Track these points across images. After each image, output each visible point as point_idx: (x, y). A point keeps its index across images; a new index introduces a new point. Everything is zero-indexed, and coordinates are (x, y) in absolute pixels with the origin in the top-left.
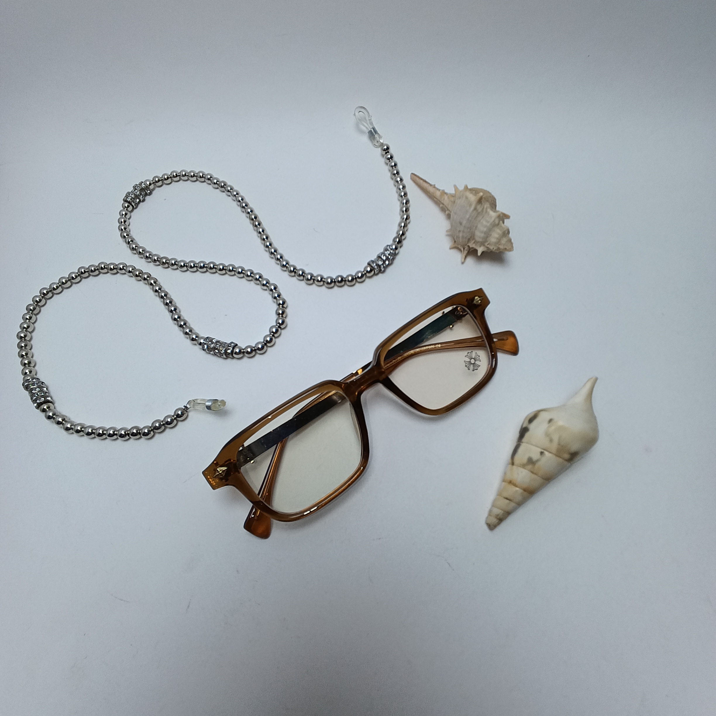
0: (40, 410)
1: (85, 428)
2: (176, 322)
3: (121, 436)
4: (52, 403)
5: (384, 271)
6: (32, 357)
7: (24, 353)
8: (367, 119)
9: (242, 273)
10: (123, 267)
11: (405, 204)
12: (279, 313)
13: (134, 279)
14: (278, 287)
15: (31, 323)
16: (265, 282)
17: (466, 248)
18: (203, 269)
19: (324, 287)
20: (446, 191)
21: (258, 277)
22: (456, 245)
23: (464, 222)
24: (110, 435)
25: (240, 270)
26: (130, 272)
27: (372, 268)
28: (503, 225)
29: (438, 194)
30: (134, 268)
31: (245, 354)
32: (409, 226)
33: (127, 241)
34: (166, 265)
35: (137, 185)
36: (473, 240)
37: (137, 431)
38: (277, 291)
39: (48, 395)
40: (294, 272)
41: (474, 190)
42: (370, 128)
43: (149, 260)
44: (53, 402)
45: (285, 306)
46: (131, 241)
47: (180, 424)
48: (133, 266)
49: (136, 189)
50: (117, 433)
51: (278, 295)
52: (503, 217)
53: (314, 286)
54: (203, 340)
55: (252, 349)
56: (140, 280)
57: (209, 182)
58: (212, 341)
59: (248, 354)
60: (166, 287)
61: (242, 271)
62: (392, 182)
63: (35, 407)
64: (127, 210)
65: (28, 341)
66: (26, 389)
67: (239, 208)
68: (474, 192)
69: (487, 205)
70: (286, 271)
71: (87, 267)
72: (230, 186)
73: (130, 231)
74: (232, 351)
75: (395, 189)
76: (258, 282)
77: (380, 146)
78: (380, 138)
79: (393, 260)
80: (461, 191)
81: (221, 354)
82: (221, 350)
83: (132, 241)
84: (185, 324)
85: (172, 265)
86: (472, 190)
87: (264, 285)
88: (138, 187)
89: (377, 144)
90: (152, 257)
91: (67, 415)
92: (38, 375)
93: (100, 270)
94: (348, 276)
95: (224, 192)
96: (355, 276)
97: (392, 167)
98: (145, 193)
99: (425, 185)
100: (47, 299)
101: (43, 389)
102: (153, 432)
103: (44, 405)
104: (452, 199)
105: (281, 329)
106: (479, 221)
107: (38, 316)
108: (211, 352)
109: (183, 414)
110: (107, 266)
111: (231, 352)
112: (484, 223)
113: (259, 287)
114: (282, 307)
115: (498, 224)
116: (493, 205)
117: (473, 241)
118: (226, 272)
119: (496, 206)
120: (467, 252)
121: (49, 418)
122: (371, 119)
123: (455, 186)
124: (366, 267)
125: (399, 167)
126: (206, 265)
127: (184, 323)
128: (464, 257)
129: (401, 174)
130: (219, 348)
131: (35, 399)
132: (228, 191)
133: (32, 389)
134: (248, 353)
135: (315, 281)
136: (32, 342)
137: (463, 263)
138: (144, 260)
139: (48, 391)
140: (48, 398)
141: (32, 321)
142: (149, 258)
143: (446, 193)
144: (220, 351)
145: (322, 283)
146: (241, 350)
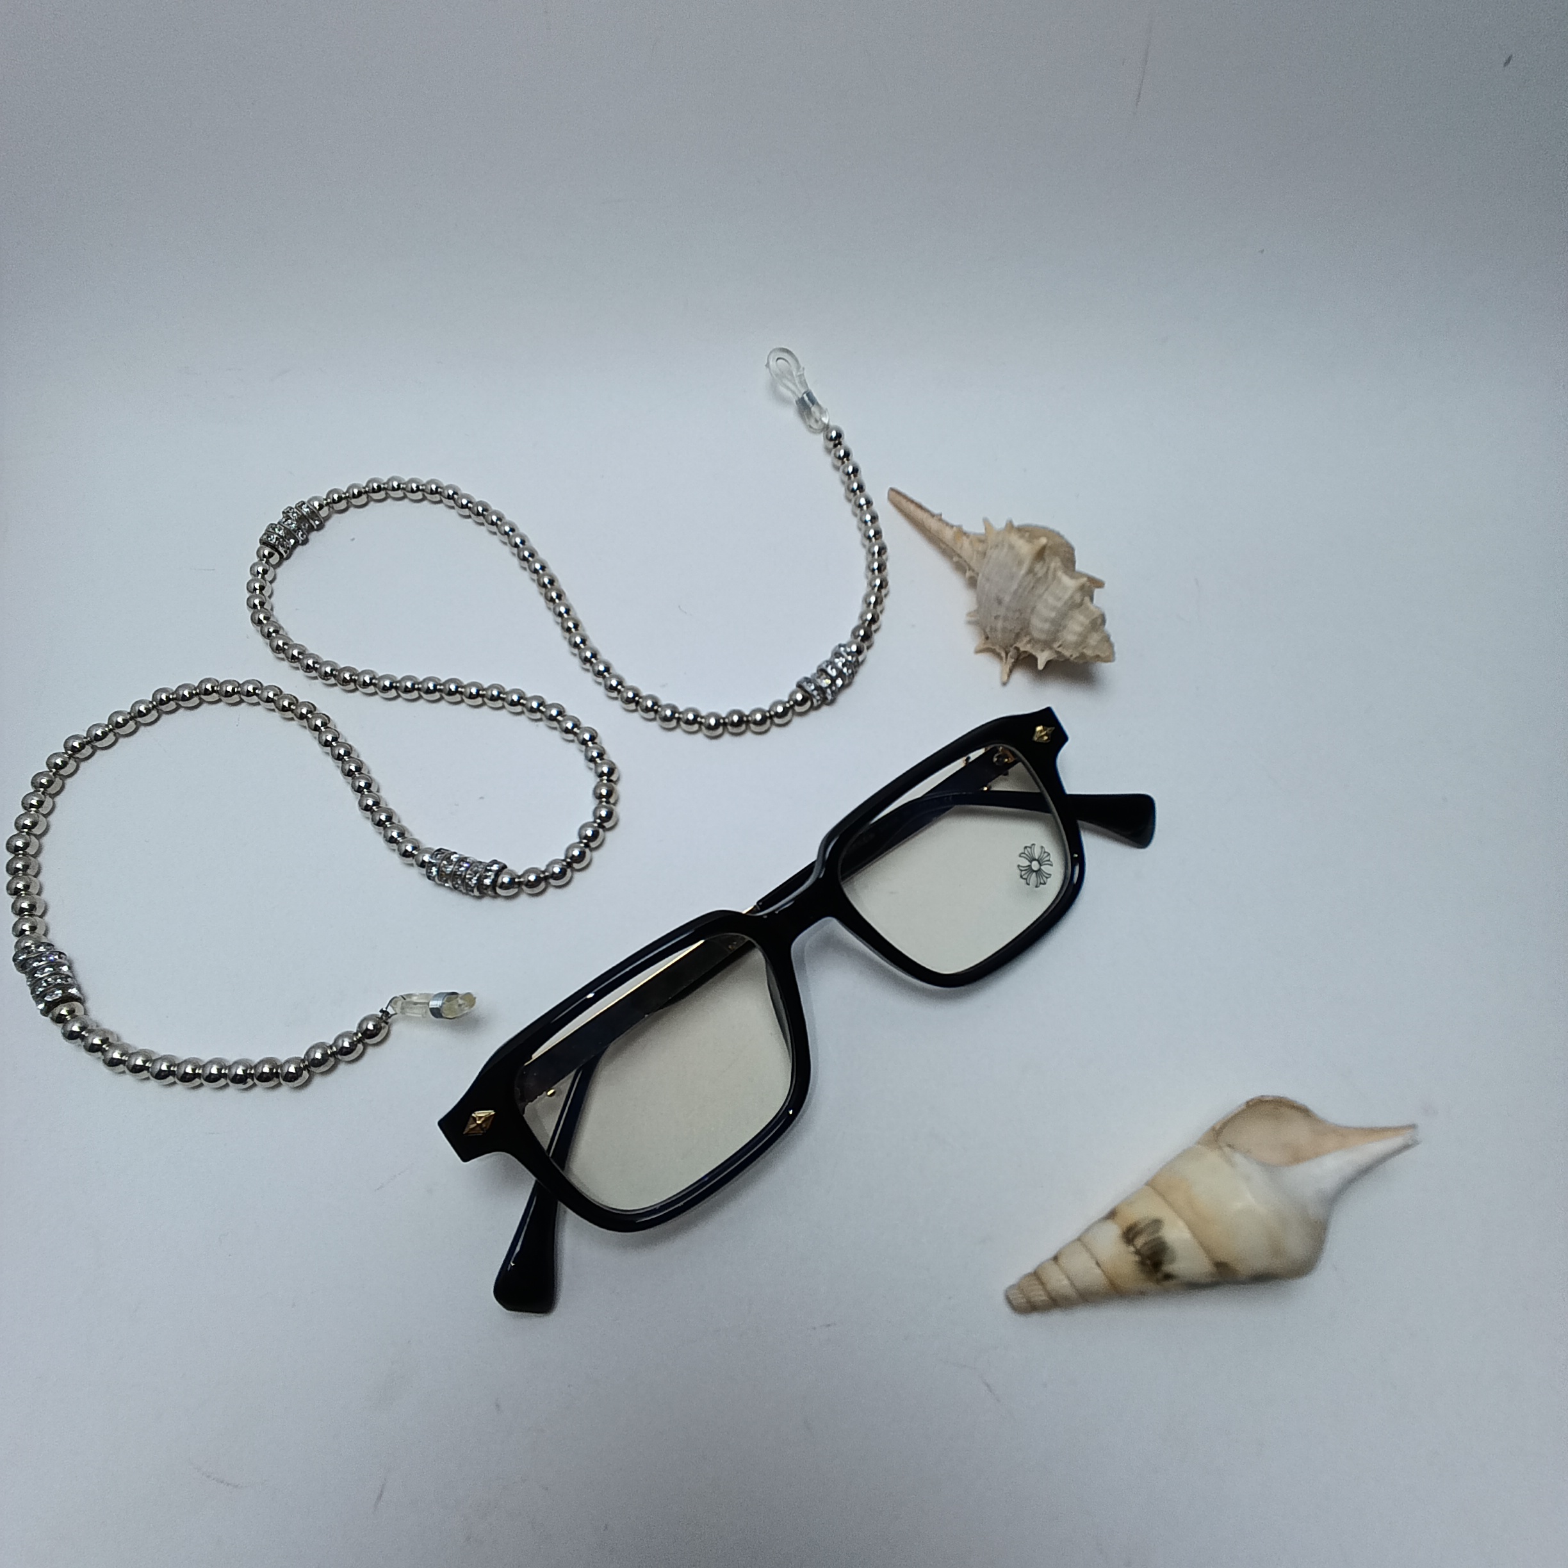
0: (52, 1019)
1: (154, 1062)
2: (369, 813)
3: (238, 1080)
4: (80, 1003)
5: (833, 702)
6: (39, 894)
7: (20, 886)
8: (794, 373)
9: (519, 704)
10: (254, 689)
11: (876, 555)
12: (601, 794)
13: (277, 715)
14: (599, 736)
15: (41, 816)
16: (569, 725)
17: (1012, 652)
18: (432, 695)
19: (700, 736)
20: (966, 528)
21: (554, 712)
22: (990, 646)
23: (1007, 599)
24: (211, 1079)
25: (515, 698)
26: (269, 700)
27: (807, 695)
28: (1089, 604)
29: (948, 534)
30: (279, 693)
31: (524, 887)
32: (886, 601)
33: (266, 630)
34: (352, 686)
35: (290, 510)
36: (1025, 636)
37: (271, 1070)
38: (596, 743)
39: (72, 982)
40: (635, 701)
41: (1027, 531)
42: (800, 392)
43: (314, 674)
44: (82, 998)
45: (614, 778)
46: (274, 631)
47: (370, 1051)
48: (276, 687)
49: (288, 518)
50: (227, 1071)
51: (598, 754)
52: (1092, 585)
53: (678, 732)
54: (429, 855)
55: (540, 877)
56: (292, 719)
57: (451, 503)
58: (450, 857)
59: (530, 888)
60: (349, 735)
61: (519, 700)
62: (848, 507)
63: (39, 1011)
64: (267, 562)
65: (32, 856)
66: (20, 969)
67: (515, 561)
68: (1027, 535)
69: (1055, 563)
70: (616, 699)
71: (174, 689)
72: (495, 513)
73: (272, 609)
74: (494, 882)
75: (855, 521)
76: (555, 724)
77: (822, 430)
78: (821, 413)
79: (853, 677)
80: (998, 533)
81: (469, 888)
82: (470, 879)
83: (276, 631)
84: (389, 819)
85: (365, 685)
86: (1022, 530)
87: (567, 731)
88: (293, 513)
89: (815, 426)
90: (320, 667)
91: (112, 1029)
92: (50, 936)
93: (203, 697)
94: (754, 712)
95: (482, 524)
96: (769, 712)
97: (848, 474)
98: (309, 526)
99: (920, 514)
100: (79, 761)
101: (61, 969)
102: (309, 1071)
103: (59, 1007)
104: (980, 547)
105: (604, 831)
106: (1040, 596)
107: (58, 799)
108: (447, 883)
109: (377, 1029)
110: (217, 687)
111: (491, 883)
112: (1051, 600)
113: (557, 735)
114: (609, 780)
115: (1081, 604)
116: (1069, 561)
117: (1028, 638)
118: (483, 700)
119: (1074, 563)
120: (1013, 660)
121: (71, 1036)
122: (803, 374)
123: (986, 521)
124: (794, 693)
125: (864, 475)
126: (441, 685)
127: (386, 817)
128: (1008, 670)
129: (868, 490)
130: (464, 874)
131: (41, 992)
132: (493, 523)
133: (35, 970)
134: (530, 885)
135: (682, 723)
136: (40, 859)
137: (1004, 684)
138: (301, 672)
139: (72, 972)
140: (70, 991)
141: (44, 810)
142: (313, 668)
143: (965, 534)
144: (467, 881)
145: (696, 727)
146: (514, 879)
